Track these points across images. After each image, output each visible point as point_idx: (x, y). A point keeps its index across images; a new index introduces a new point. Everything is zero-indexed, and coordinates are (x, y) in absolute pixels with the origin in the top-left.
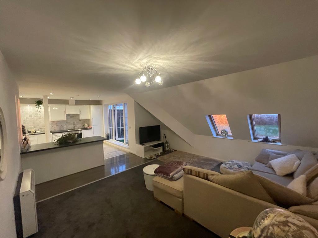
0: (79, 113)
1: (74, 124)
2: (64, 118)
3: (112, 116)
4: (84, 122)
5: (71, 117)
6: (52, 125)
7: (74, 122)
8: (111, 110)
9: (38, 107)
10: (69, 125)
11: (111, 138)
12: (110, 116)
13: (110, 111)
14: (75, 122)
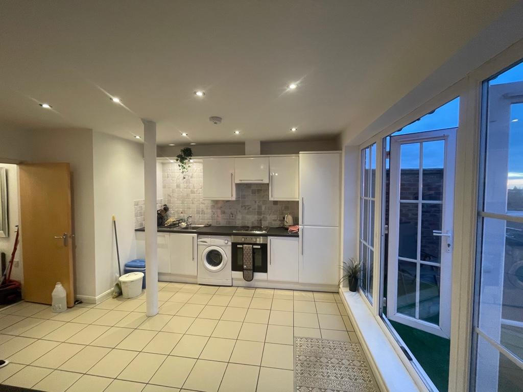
0: (266, 181)
1: (259, 213)
2: (230, 194)
3: (373, 196)
4: (287, 208)
5: (254, 192)
6: (214, 210)
7: (260, 207)
8: (374, 171)
9: (181, 164)
10: (247, 213)
11: (364, 289)
12: (366, 195)
13: (369, 175)
14: (263, 208)
